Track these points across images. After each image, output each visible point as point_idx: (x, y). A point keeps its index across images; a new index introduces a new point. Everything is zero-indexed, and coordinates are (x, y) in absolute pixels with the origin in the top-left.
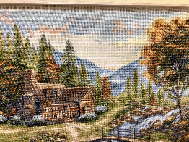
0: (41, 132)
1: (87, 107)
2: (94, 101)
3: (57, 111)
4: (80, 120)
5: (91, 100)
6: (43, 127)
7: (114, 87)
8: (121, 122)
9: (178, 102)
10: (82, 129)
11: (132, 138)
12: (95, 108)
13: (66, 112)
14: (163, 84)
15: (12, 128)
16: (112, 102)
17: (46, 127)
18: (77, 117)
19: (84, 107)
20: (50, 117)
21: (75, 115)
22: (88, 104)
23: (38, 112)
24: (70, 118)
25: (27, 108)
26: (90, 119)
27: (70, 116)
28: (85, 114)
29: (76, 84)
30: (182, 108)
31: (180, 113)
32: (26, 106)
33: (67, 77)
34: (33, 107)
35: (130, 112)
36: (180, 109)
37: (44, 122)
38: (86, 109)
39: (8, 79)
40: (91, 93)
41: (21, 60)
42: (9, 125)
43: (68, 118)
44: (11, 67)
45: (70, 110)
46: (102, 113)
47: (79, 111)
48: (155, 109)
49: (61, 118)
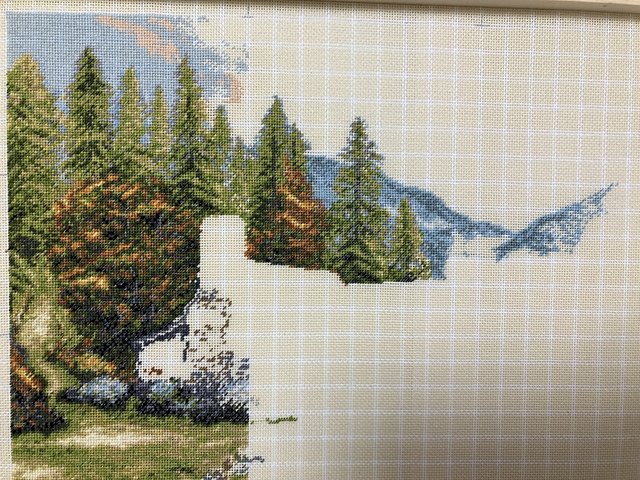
15: (143, 425)
33: (348, 245)
39: (143, 248)
41: (196, 181)
42: (132, 417)
44: (157, 205)
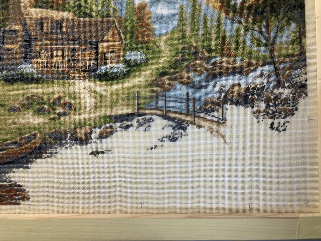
0: (29, 95)
1: (111, 52)
2: (122, 43)
3: (59, 58)
4: (99, 75)
5: (119, 41)
6: (33, 85)
7: (158, 20)
8: (169, 84)
9: (271, 53)
10: (102, 92)
11: (191, 115)
12: (123, 56)
13: (75, 60)
14: (242, 20)
16: (154, 47)
17: (40, 85)
18: (94, 71)
19: (105, 53)
20: (47, 66)
21: (89, 66)
22: (113, 48)
23: (27, 58)
24: (82, 71)
25: (9, 50)
26: (116, 75)
27: (81, 67)
28: (108, 66)
29: (94, 14)
30: (278, 64)
31: (276, 74)
32: (7, 47)
34: (19, 49)
35: (186, 66)
36: (275, 65)
37: (36, 76)
38: (108, 56)
40: (117, 30)
43: (77, 70)
45: (82, 56)
46: (137, 64)
47: (97, 59)
48: (229, 63)
49: (65, 71)
